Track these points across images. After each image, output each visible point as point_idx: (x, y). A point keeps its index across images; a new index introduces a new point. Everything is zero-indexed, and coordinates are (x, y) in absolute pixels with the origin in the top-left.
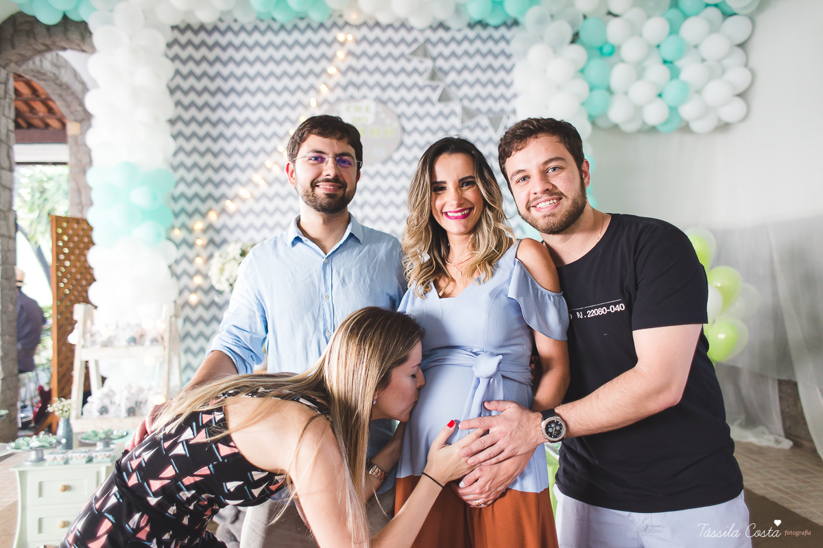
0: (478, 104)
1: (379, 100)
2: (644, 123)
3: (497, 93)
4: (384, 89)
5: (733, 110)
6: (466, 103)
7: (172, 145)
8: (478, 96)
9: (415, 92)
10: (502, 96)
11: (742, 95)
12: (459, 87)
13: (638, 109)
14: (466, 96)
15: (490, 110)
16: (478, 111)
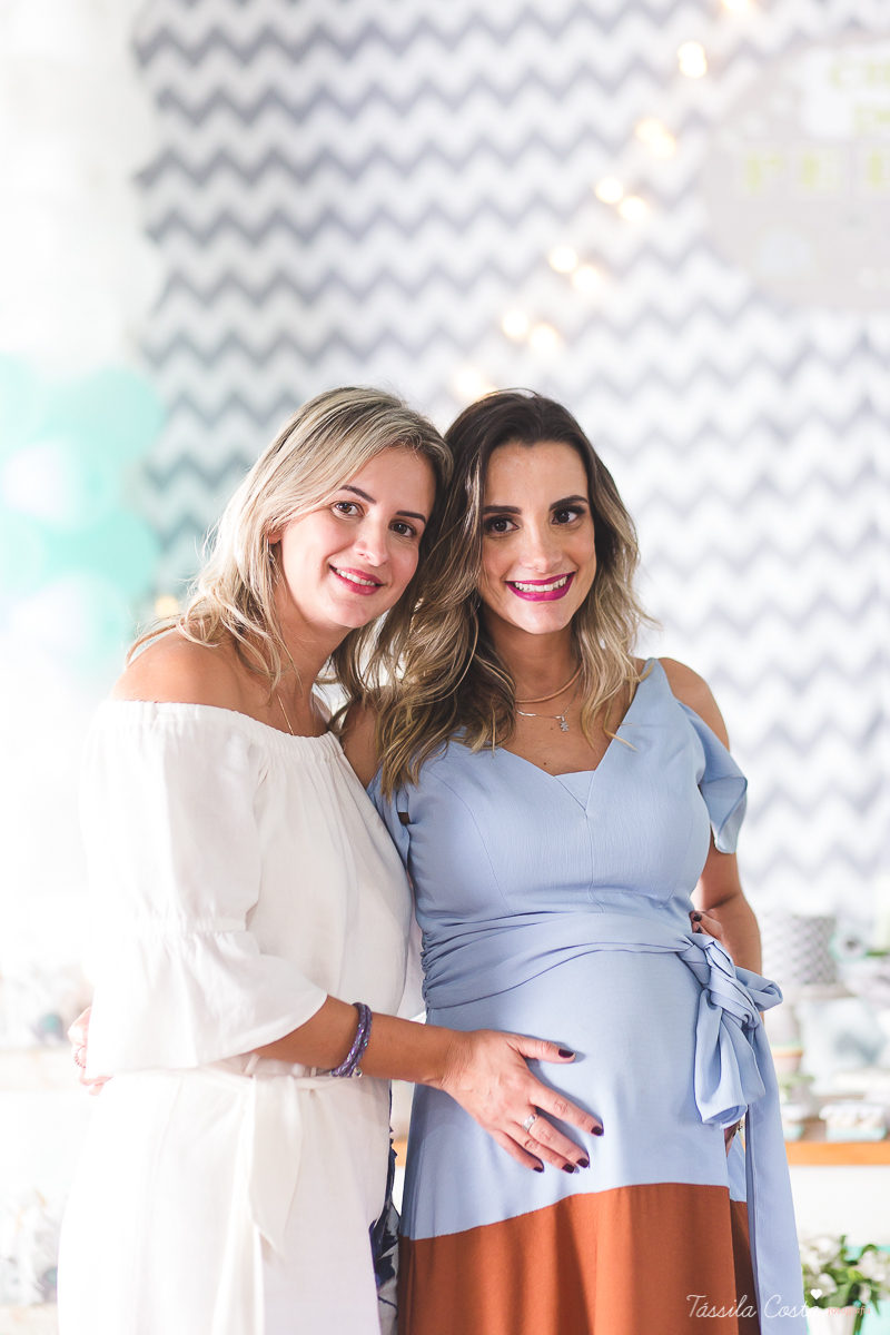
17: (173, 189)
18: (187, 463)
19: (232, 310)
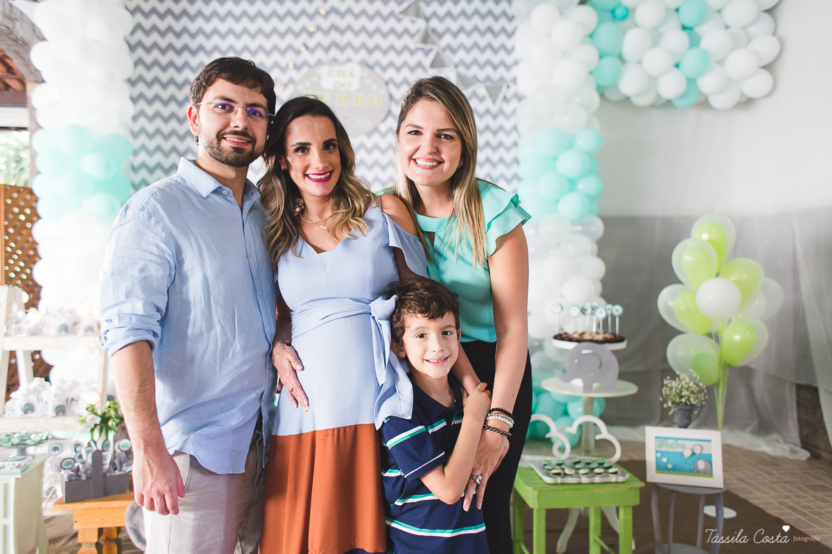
0: (474, 70)
1: (364, 64)
2: (659, 97)
3: (496, 59)
4: (370, 52)
5: (757, 84)
6: (462, 69)
7: (131, 109)
8: (475, 62)
9: (406, 56)
10: (502, 63)
11: (768, 67)
12: (454, 51)
13: (653, 80)
14: (462, 62)
15: (488, 78)
16: (475, 78)
17: (141, 87)
18: (144, 165)
19: (158, 123)
